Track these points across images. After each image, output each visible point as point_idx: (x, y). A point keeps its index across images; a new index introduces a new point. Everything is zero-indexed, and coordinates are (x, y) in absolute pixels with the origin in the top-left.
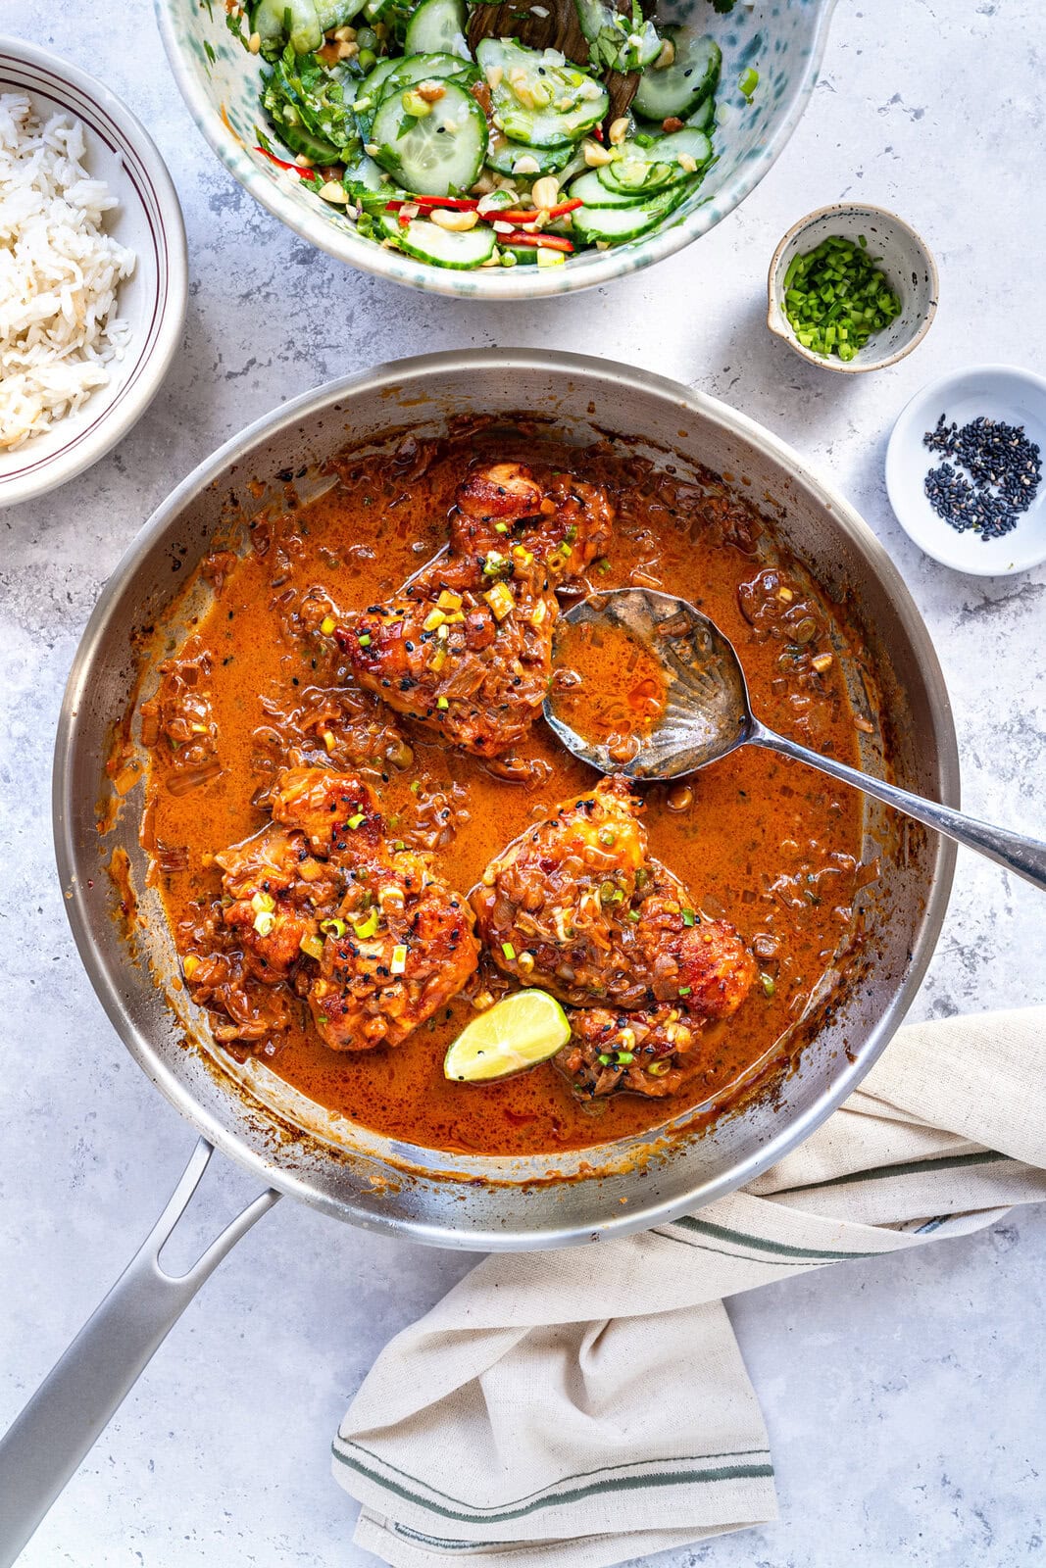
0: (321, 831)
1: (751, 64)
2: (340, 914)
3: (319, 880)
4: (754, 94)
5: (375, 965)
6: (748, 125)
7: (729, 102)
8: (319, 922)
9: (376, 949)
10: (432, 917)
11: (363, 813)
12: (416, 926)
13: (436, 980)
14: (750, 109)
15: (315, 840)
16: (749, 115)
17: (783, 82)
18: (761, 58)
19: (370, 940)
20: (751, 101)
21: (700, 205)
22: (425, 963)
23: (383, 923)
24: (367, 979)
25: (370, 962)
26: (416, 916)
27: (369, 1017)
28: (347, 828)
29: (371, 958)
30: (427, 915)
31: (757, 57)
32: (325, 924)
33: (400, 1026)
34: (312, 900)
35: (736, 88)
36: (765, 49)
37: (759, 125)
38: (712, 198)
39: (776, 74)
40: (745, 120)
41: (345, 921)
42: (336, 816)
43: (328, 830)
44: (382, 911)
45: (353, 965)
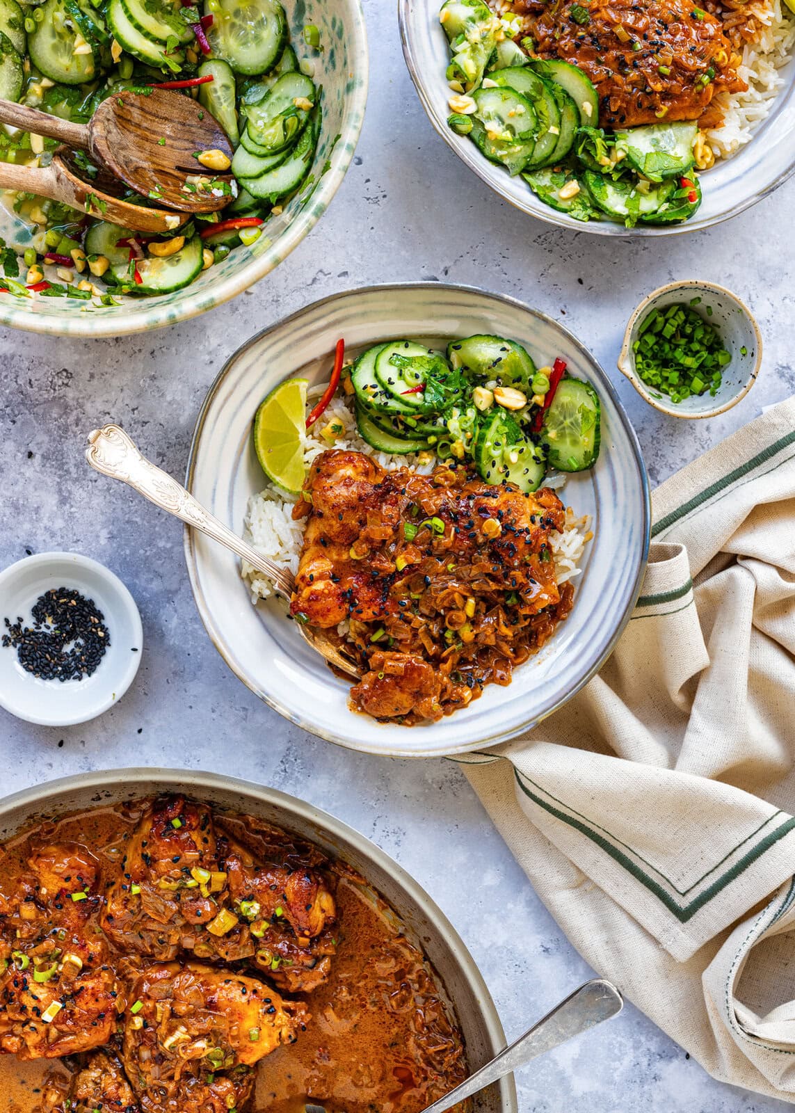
0: (51, 887)
1: (305, 22)
2: (31, 954)
3: (31, 922)
4: (322, 42)
5: (34, 1003)
6: (330, 67)
7: (305, 56)
8: (13, 950)
9: (42, 994)
10: (93, 994)
11: (87, 893)
12: (77, 994)
13: (71, 1038)
14: (326, 55)
15: (44, 891)
16: (327, 59)
17: (338, 24)
18: (311, 13)
19: (40, 984)
20: (322, 48)
21: (333, 146)
22: (70, 1023)
23: (55, 978)
24: (23, 1009)
25: (31, 999)
26: (82, 988)
27: (12, 1033)
28: (70, 897)
29: (35, 997)
30: (90, 991)
31: (307, 14)
32: (16, 954)
33: (30, 1052)
34: (18, 932)
35: (305, 44)
36: (310, 6)
37: (339, 64)
38: (339, 137)
39: (329, 21)
40: (326, 64)
41: (31, 960)
42: (67, 885)
43: (56, 890)
44: (61, 968)
45: (19, 994)
